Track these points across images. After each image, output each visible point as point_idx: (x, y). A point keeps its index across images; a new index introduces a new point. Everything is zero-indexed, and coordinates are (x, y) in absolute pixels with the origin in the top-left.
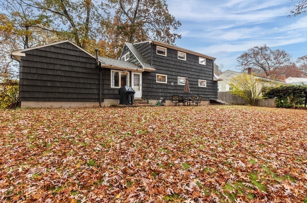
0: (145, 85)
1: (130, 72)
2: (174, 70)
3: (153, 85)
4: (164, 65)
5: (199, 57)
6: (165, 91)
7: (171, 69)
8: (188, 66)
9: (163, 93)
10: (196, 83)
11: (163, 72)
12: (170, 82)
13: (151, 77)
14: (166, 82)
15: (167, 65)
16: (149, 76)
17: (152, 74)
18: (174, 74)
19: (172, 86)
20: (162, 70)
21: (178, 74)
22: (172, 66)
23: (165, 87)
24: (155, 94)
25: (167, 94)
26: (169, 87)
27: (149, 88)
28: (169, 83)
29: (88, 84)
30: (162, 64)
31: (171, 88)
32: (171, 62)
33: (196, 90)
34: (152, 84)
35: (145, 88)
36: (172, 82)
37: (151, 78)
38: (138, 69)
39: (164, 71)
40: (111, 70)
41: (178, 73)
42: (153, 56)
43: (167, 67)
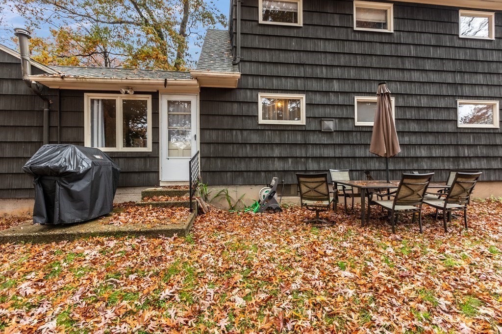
0: (213, 136)
1: (155, 96)
2: (337, 72)
3: (245, 133)
4: (293, 58)
5: (461, 12)
6: (299, 152)
7: (324, 72)
8: (403, 50)
9: (290, 160)
10: (444, 115)
11: (289, 84)
12: (321, 119)
13: (236, 106)
14: (302, 121)
15: (305, 58)
16: (229, 105)
17: (242, 96)
18: (336, 86)
19: (329, 133)
20: (283, 80)
21: (357, 86)
22: (329, 60)
23: (299, 138)
24: (254, 165)
25: (305, 164)
26: (313, 139)
27: (231, 147)
28: (317, 121)
29: (8, 146)
30: (282, 57)
31: (325, 140)
32: (321, 46)
33: (447, 140)
34: (241, 130)
35: (212, 146)
36: (330, 118)
37: (235, 109)
38: (171, 81)
39: (292, 81)
40: (86, 95)
41: (356, 84)
42: (245, 31)
43: (303, 65)
